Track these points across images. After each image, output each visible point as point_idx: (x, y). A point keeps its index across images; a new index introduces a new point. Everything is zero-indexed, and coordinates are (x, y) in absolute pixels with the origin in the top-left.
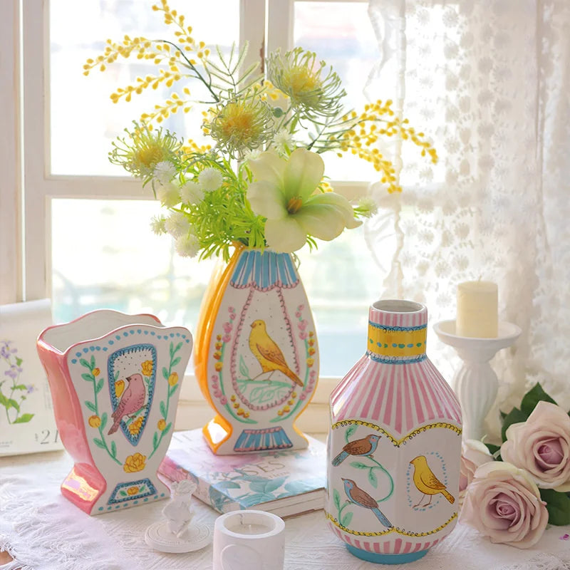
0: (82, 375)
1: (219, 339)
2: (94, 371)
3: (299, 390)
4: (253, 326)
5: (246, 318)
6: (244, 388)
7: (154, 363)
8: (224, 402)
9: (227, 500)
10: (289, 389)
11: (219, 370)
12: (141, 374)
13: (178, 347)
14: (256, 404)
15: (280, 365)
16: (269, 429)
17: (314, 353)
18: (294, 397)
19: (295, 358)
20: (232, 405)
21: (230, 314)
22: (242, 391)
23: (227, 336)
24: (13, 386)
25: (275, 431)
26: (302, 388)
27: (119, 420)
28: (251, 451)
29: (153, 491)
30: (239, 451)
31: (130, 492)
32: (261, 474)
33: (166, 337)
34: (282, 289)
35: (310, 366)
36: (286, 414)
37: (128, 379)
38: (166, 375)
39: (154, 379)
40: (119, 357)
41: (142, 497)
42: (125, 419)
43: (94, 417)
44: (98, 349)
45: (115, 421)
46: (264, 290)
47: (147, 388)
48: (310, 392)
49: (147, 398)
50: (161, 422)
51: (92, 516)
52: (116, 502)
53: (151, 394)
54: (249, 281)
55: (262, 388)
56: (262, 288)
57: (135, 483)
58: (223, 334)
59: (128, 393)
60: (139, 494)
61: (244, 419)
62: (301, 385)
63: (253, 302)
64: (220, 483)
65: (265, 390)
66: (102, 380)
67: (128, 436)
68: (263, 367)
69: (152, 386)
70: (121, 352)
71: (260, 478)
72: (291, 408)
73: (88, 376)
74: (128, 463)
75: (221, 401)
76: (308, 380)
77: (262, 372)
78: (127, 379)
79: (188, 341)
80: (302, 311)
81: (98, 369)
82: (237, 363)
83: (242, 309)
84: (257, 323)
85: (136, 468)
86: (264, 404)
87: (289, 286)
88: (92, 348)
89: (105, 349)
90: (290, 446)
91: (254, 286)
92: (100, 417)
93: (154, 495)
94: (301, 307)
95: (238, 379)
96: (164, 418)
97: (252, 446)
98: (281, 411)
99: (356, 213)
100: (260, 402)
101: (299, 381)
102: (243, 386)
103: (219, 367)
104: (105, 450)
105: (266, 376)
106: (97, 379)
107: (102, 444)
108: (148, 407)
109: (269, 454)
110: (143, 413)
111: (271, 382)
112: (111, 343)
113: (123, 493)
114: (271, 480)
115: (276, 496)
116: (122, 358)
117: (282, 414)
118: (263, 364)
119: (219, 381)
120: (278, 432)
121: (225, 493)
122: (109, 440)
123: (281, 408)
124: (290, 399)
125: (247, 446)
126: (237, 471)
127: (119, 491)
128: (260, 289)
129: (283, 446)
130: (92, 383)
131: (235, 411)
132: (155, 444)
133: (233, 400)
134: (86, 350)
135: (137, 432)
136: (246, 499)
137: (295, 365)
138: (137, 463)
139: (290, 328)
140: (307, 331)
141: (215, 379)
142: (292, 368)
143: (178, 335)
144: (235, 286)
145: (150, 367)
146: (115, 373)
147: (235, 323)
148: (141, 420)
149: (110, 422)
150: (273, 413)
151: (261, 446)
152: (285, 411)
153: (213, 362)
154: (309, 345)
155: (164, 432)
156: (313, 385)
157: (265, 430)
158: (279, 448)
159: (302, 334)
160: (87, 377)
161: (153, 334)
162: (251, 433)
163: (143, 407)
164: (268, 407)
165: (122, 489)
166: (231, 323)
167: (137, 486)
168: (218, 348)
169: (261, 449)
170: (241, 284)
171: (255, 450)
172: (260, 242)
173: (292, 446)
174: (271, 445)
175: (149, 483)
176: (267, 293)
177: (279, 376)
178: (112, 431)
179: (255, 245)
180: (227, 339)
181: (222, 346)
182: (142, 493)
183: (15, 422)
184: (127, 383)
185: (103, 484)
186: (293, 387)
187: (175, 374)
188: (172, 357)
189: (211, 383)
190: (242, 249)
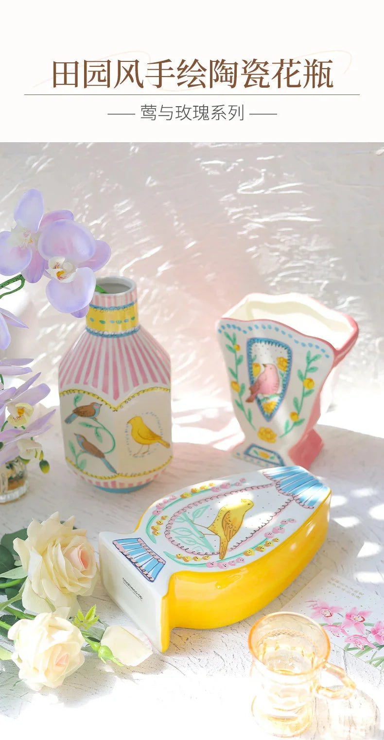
14: (172, 535)
18: (204, 559)
21: (239, 481)
22: (176, 520)
34: (294, 501)
36: (182, 561)
56: (281, 490)
61: (151, 534)
82: (200, 506)
95: (187, 513)
101: (224, 554)
117: (180, 558)
128: (279, 489)
176: (281, 495)
186: (213, 554)
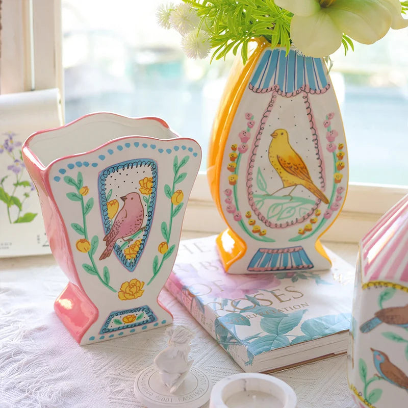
0: (67, 194)
1: (234, 149)
2: (82, 190)
3: (323, 207)
4: (274, 135)
5: (266, 126)
6: (260, 204)
7: (155, 180)
8: (238, 218)
9: (233, 340)
10: (312, 206)
11: (233, 183)
12: (139, 193)
13: (184, 162)
15: (304, 179)
16: (288, 249)
17: (343, 167)
19: (321, 173)
20: (246, 221)
23: (244, 146)
24: (16, 182)
25: (294, 250)
26: (327, 205)
27: (112, 244)
28: (267, 271)
29: (153, 319)
30: (253, 271)
31: (126, 320)
32: (277, 305)
33: (169, 151)
35: (337, 181)
37: (123, 198)
38: (169, 193)
39: (154, 198)
40: (112, 174)
41: (140, 324)
42: (119, 242)
43: (82, 241)
44: (87, 164)
45: (107, 245)
46: (288, 95)
47: (145, 208)
48: (336, 210)
49: (146, 218)
50: (162, 245)
51: (82, 346)
52: (109, 331)
53: (151, 215)
54: (271, 84)
55: (282, 204)
57: (131, 311)
58: (239, 144)
59: (123, 214)
60: (135, 322)
62: (327, 202)
63: (275, 109)
64: (226, 316)
65: (285, 206)
66: (91, 200)
67: (124, 261)
68: (283, 181)
69: (152, 206)
70: (115, 168)
71: (274, 311)
72: (314, 227)
73: (75, 195)
74: (123, 289)
75: (235, 218)
76: (335, 197)
77: (282, 186)
78: (121, 198)
79: (195, 155)
80: (332, 121)
81: (86, 187)
83: (261, 116)
84: (279, 132)
85: (133, 295)
86: (283, 222)
87: (318, 91)
88: (79, 164)
89: (95, 165)
90: (310, 266)
91: (277, 90)
92: (90, 240)
93: (154, 323)
94: (330, 116)
96: (166, 241)
97: (268, 266)
98: (303, 229)
99: (403, 9)
100: (279, 219)
102: (259, 201)
103: (233, 180)
104: (97, 277)
105: (287, 191)
106: (86, 199)
107: (92, 270)
108: (148, 229)
109: (287, 276)
110: (141, 235)
111: (292, 198)
112: (102, 158)
113: (117, 322)
114: (286, 316)
115: (291, 339)
116: (115, 175)
118: (283, 179)
119: (232, 195)
120: (298, 251)
121: (232, 330)
122: (100, 265)
123: (302, 227)
124: (313, 217)
125: (263, 266)
126: (249, 299)
127: (113, 319)
129: (303, 267)
130: (80, 202)
131: (251, 228)
132: (155, 268)
133: (249, 216)
134: (71, 167)
135: (135, 256)
136: (255, 343)
137: (321, 180)
138: (134, 290)
139: (316, 139)
140: (336, 143)
141: (228, 193)
142: (317, 183)
143: (184, 148)
144: (255, 90)
145: (150, 185)
146: (107, 192)
147: (253, 132)
148: (138, 243)
149: (102, 247)
150: (294, 231)
151: (278, 265)
152: (307, 230)
153: (226, 174)
154: (337, 159)
155: (166, 256)
156: (341, 202)
157: (284, 249)
158: (298, 268)
159: (330, 146)
160: (73, 196)
161: (153, 147)
162: (268, 253)
163: (141, 229)
164: (288, 225)
165: (116, 318)
166: (248, 131)
167: (135, 313)
168: (233, 159)
169: (278, 270)
170: (261, 87)
171: (271, 270)
172: (285, 41)
173: (313, 267)
174: (289, 265)
175: (148, 310)
177: (301, 192)
178: (104, 256)
179: (279, 43)
180: (243, 150)
181: (238, 157)
182: (141, 321)
183: (16, 222)
184: (121, 203)
185: (95, 312)
187: (180, 192)
188: (176, 172)
189: (224, 197)
190: (265, 46)
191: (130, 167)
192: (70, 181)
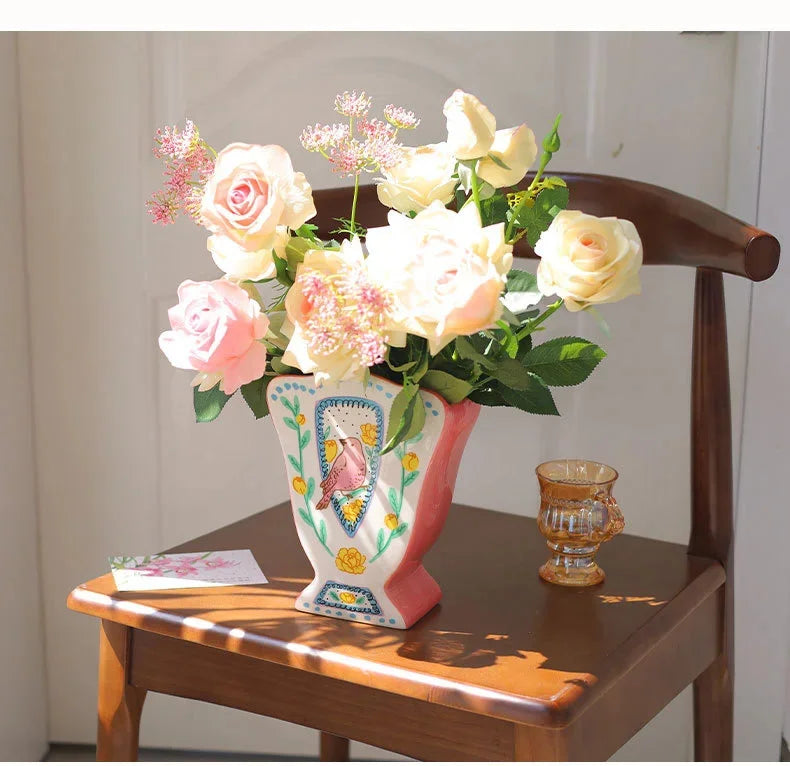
0: (285, 419)
2: (299, 418)
7: (379, 429)
12: (360, 440)
27: (329, 494)
29: (377, 611)
31: (343, 598)
37: (343, 442)
40: (330, 408)
41: (360, 611)
42: (339, 495)
43: (298, 479)
44: (304, 388)
45: (324, 494)
47: (369, 462)
50: (390, 517)
52: (325, 604)
53: (375, 472)
57: (349, 588)
60: (355, 605)
66: (308, 432)
67: (343, 520)
73: (291, 422)
74: (341, 556)
78: (341, 441)
79: (435, 413)
81: (303, 416)
85: (352, 568)
88: (295, 386)
89: (312, 392)
92: (306, 481)
93: (379, 617)
96: (395, 513)
104: (313, 530)
106: (303, 429)
107: (308, 518)
108: (370, 490)
110: (363, 495)
113: (335, 596)
116: (334, 409)
122: (317, 516)
127: (329, 591)
130: (296, 432)
132: (380, 544)
134: (287, 386)
135: (355, 519)
138: (353, 562)
145: (373, 434)
146: (325, 427)
148: (359, 504)
149: (318, 493)
155: (394, 534)
160: (289, 422)
161: (380, 388)
165: (332, 589)
167: (353, 593)
175: (370, 596)
182: (361, 606)
187: (414, 455)
191: (350, 405)
192: (287, 404)
